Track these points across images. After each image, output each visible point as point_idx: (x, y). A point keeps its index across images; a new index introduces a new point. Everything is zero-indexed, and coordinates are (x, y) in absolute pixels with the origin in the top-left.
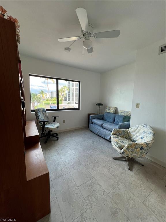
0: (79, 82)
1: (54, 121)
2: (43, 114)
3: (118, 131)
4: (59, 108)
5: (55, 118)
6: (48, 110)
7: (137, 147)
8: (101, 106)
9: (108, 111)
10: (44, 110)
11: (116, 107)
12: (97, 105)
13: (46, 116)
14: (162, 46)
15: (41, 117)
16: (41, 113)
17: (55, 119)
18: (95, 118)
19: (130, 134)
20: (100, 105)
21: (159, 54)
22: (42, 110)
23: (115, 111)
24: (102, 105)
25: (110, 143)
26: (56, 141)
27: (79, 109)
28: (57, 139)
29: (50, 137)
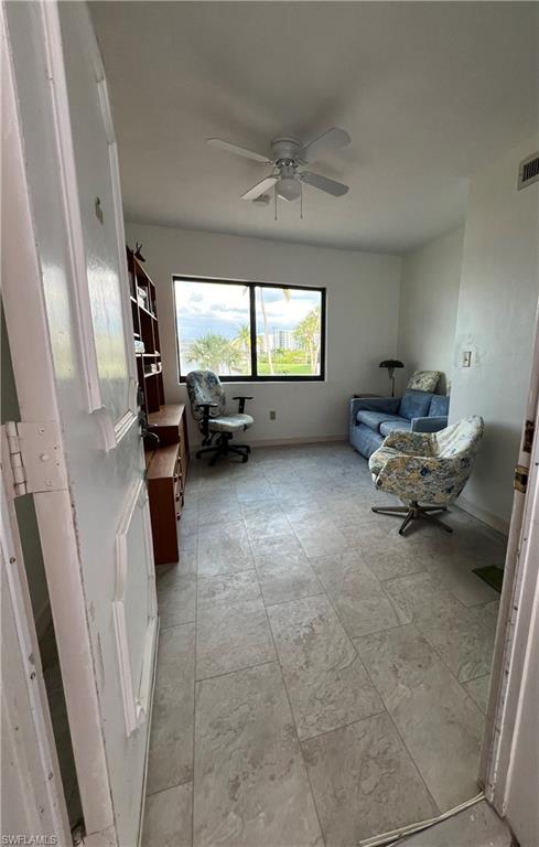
0: (323, 291)
1: (241, 411)
2: (210, 388)
3: (400, 436)
4: (259, 374)
5: (242, 400)
6: (223, 379)
7: (411, 466)
8: (396, 369)
9: (415, 386)
10: (211, 378)
11: (441, 370)
12: (381, 366)
13: (217, 394)
14: (525, 163)
15: (203, 395)
16: (204, 384)
17: (242, 405)
18: (366, 406)
19: (434, 448)
20: (391, 365)
21: (519, 189)
22: (205, 376)
23: (437, 384)
24: (399, 364)
25: (364, 465)
26: (242, 465)
27: (321, 378)
28: (245, 460)
29: (226, 454)
